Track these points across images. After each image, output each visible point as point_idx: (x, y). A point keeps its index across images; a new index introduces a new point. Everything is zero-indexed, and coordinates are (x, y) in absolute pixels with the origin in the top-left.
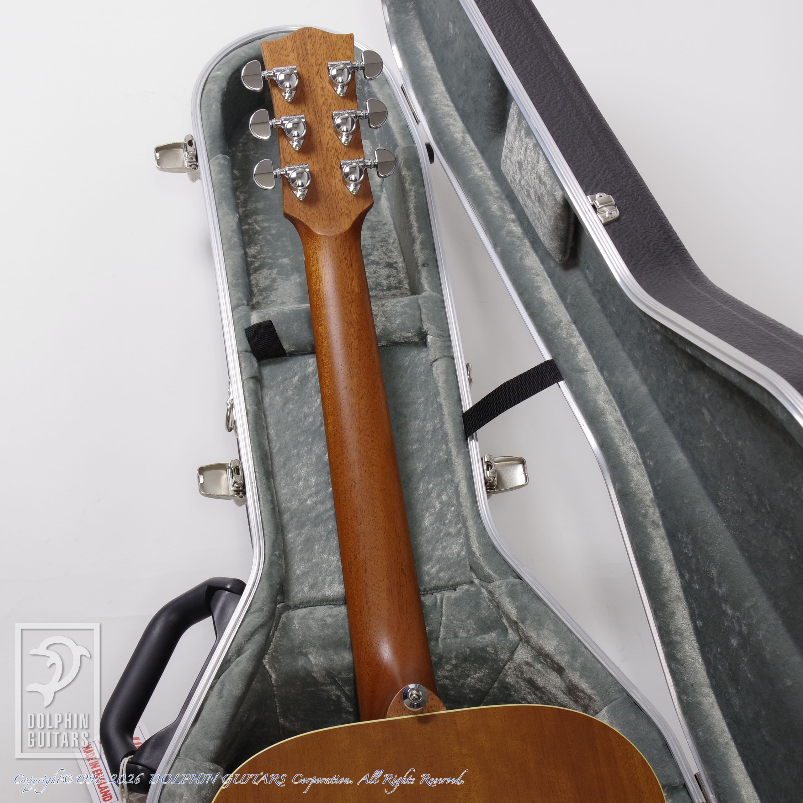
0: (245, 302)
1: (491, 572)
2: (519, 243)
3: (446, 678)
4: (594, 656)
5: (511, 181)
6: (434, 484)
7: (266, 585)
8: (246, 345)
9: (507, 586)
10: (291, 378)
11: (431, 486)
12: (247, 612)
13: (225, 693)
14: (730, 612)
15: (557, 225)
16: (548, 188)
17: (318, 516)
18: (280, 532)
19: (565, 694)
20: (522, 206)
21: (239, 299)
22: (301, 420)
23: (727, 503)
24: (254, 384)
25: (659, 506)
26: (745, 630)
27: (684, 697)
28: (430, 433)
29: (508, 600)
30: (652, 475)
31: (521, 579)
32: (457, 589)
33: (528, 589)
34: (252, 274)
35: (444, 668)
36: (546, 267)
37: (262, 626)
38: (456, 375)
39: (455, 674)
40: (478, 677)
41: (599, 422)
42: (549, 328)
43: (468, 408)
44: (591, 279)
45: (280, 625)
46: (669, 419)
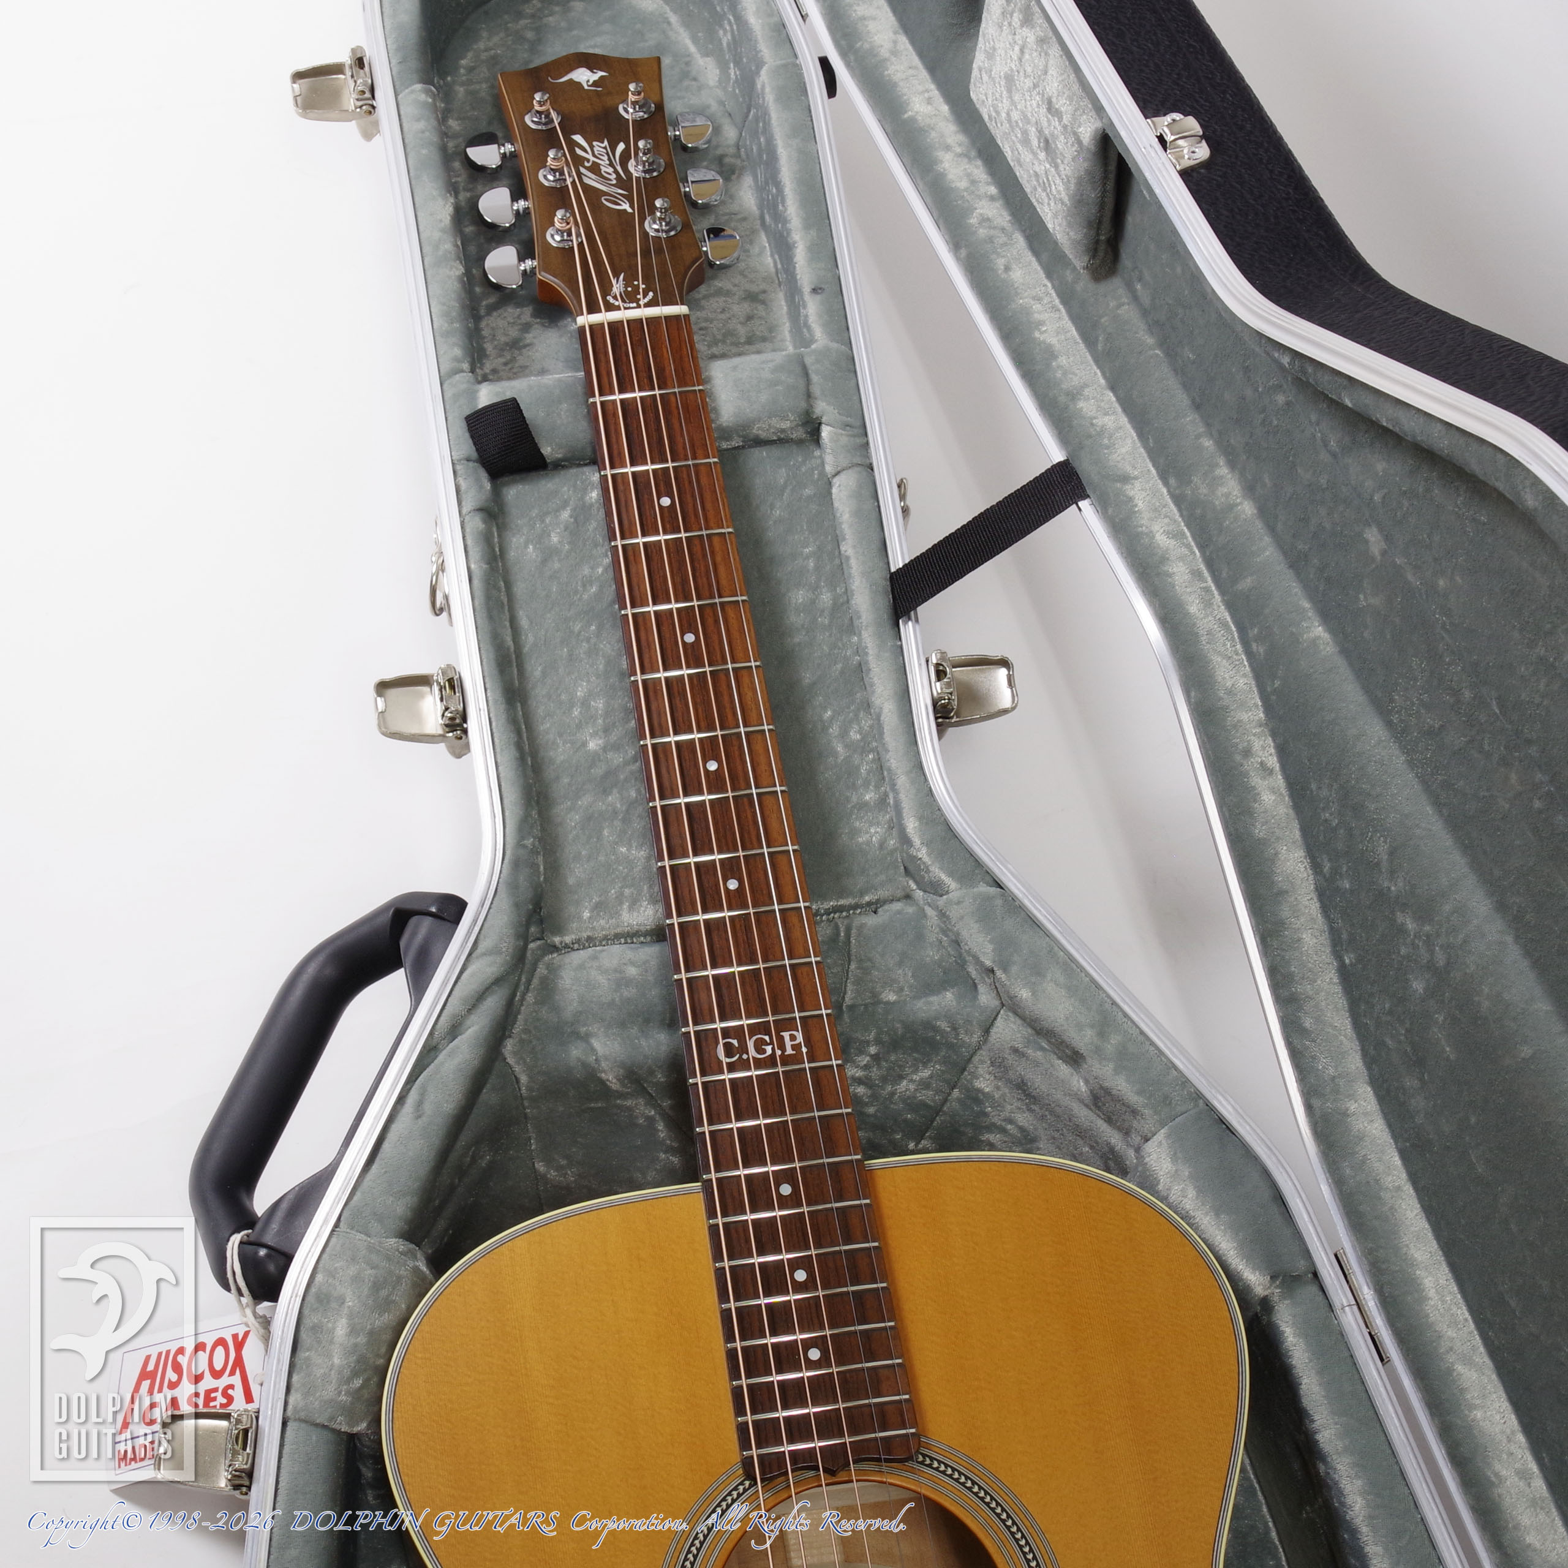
0: (466, 366)
1: (943, 876)
2: (1003, 239)
3: (859, 1081)
4: (1142, 1033)
5: (990, 117)
6: (834, 711)
7: (505, 903)
8: (467, 448)
9: (974, 901)
10: (557, 511)
11: (829, 713)
12: (470, 954)
13: (428, 1108)
14: (1411, 925)
15: (1082, 195)
16: (1065, 121)
17: (608, 774)
18: (533, 803)
19: (1087, 1106)
20: (1012, 164)
21: (456, 360)
22: (576, 592)
23: (1411, 715)
24: (484, 522)
25: (1274, 734)
26: (1441, 959)
27: (1316, 1103)
28: (826, 613)
29: (976, 926)
30: (1262, 673)
31: (1002, 888)
32: (880, 910)
33: (1014, 906)
34: (483, 317)
35: (854, 1062)
36: (1056, 283)
37: (498, 981)
38: (878, 502)
39: (875, 1073)
40: (921, 1079)
41: (1158, 574)
42: (1062, 399)
43: (901, 566)
44: (1146, 300)
45: (535, 981)
46: (1296, 562)
